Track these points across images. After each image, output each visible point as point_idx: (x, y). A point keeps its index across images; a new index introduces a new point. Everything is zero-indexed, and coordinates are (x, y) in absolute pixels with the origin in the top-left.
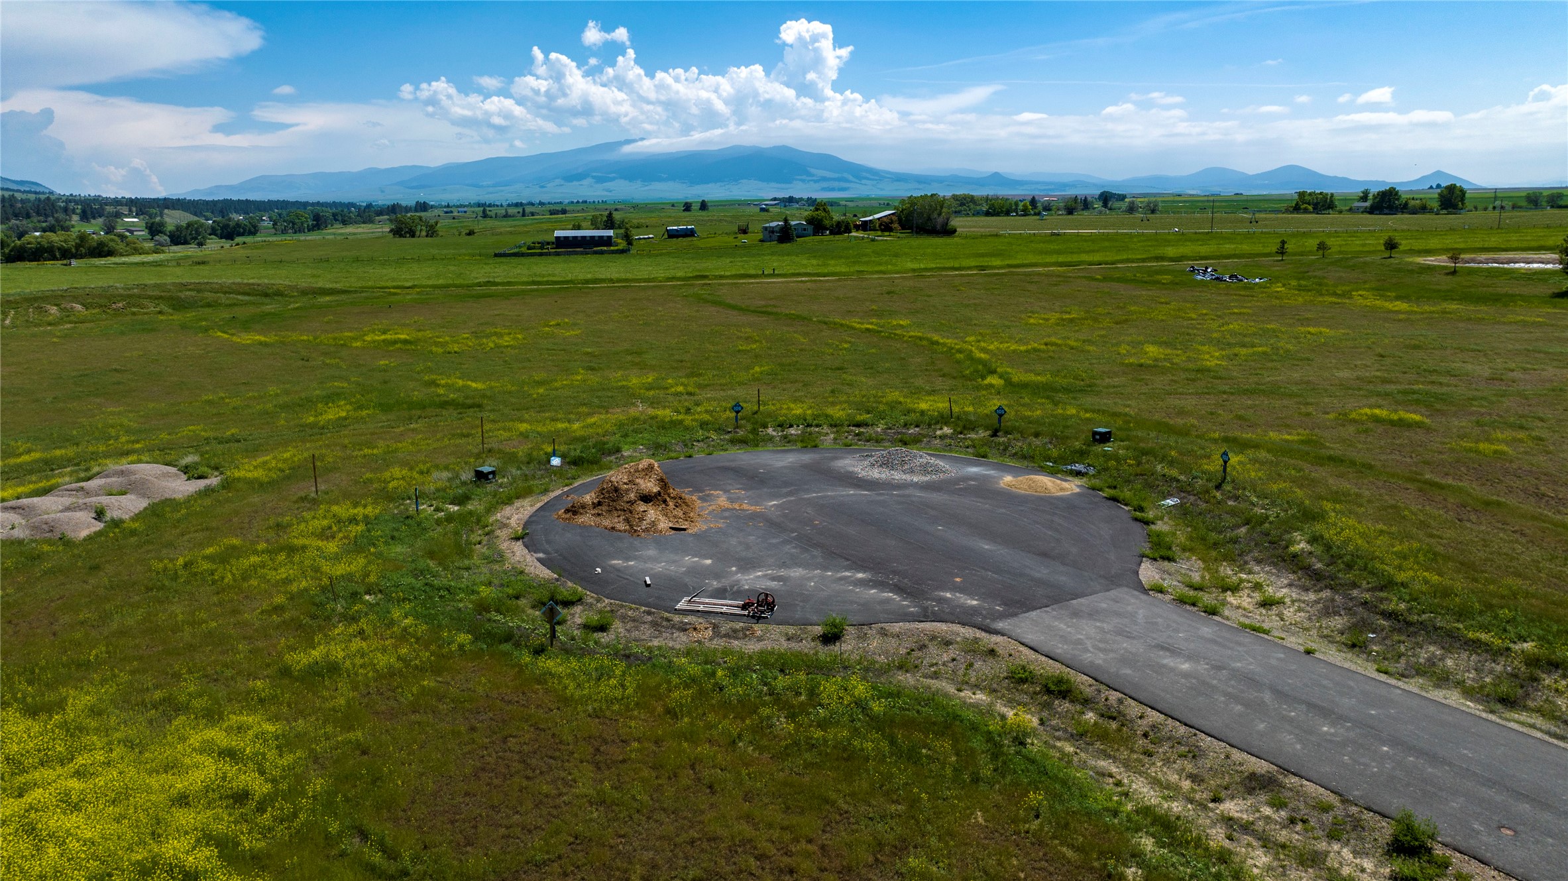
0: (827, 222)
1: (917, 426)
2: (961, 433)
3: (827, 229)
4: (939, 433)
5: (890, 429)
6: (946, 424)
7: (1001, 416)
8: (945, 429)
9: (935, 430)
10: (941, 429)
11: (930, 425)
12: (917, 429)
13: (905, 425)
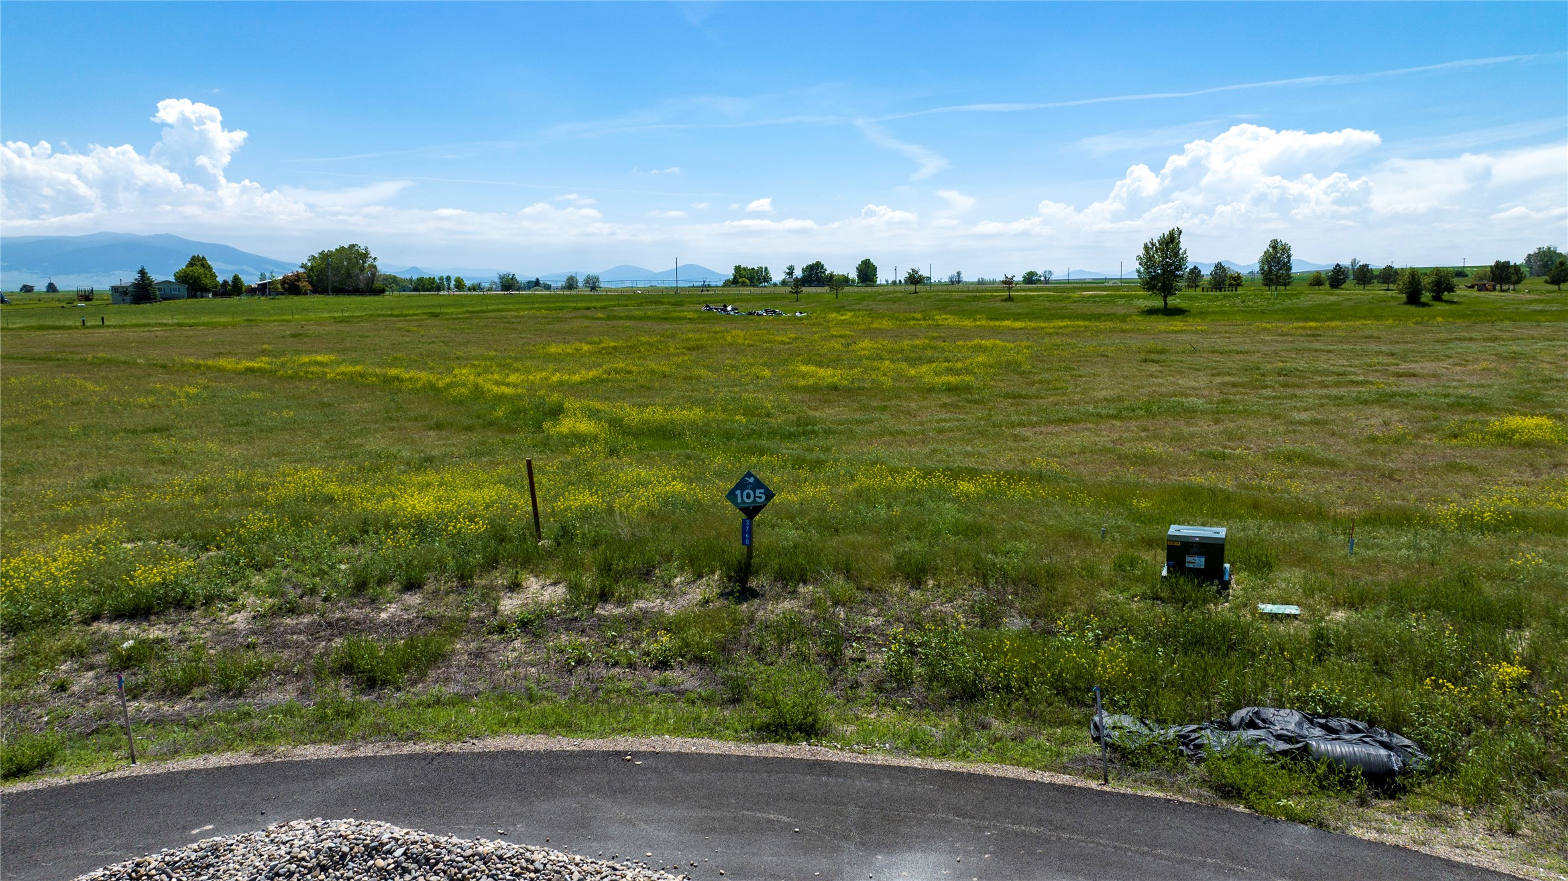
0: (206, 281)
1: (411, 586)
2: (604, 597)
3: (208, 291)
4: (509, 605)
5: (293, 611)
6: (530, 561)
7: (751, 512)
8: (532, 584)
9: (489, 596)
10: (515, 587)
11: (464, 580)
12: (414, 599)
13: (360, 586)
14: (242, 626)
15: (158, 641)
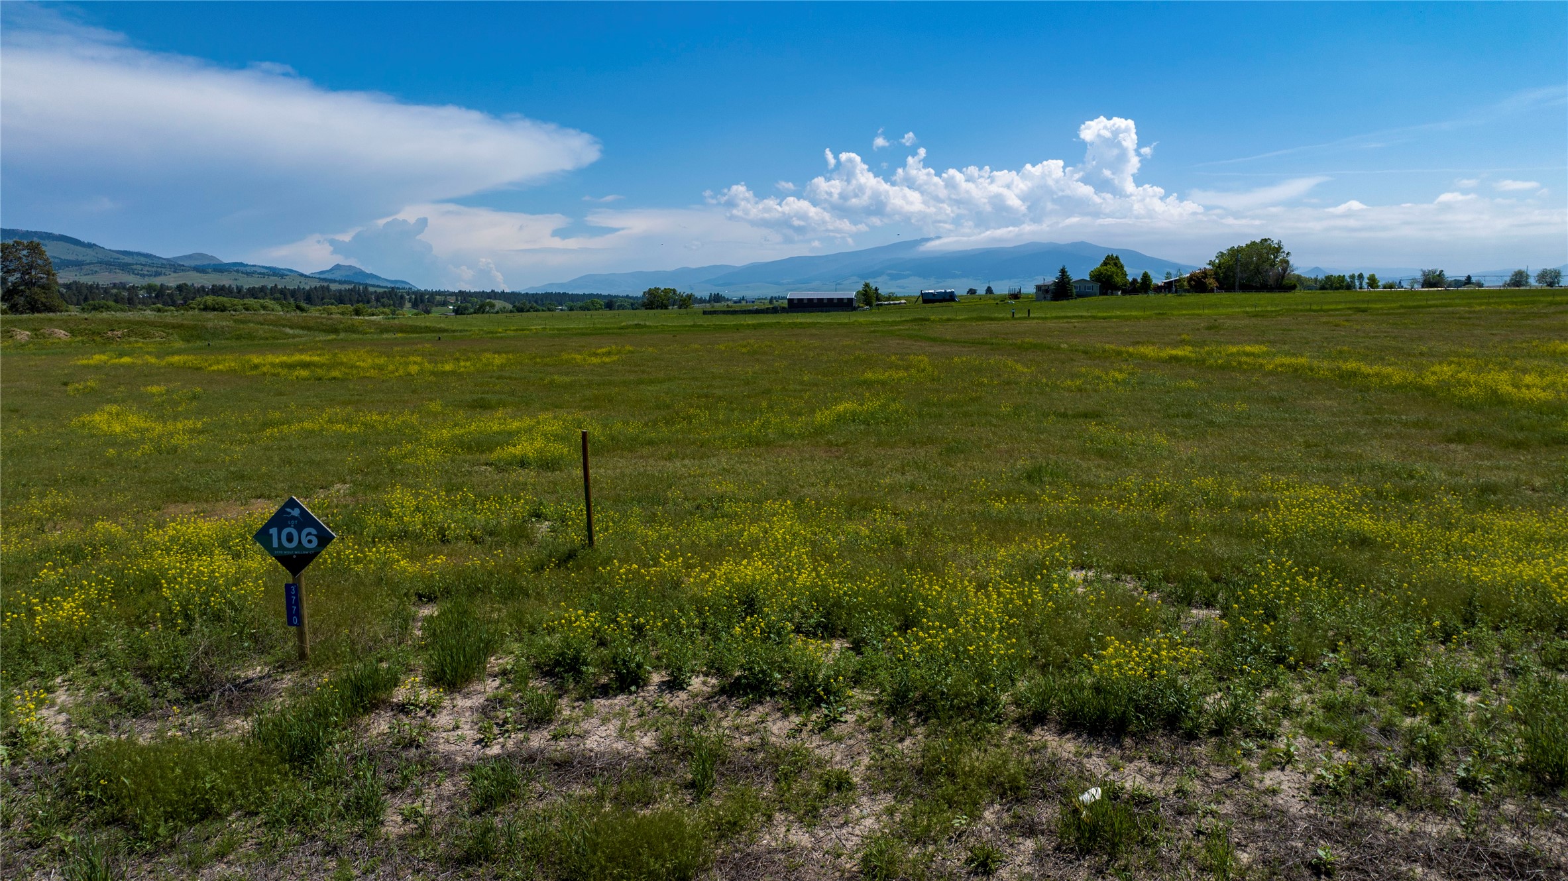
0: (1118, 279)
3: (1118, 289)
14: (1295, 807)
15: (1142, 801)
